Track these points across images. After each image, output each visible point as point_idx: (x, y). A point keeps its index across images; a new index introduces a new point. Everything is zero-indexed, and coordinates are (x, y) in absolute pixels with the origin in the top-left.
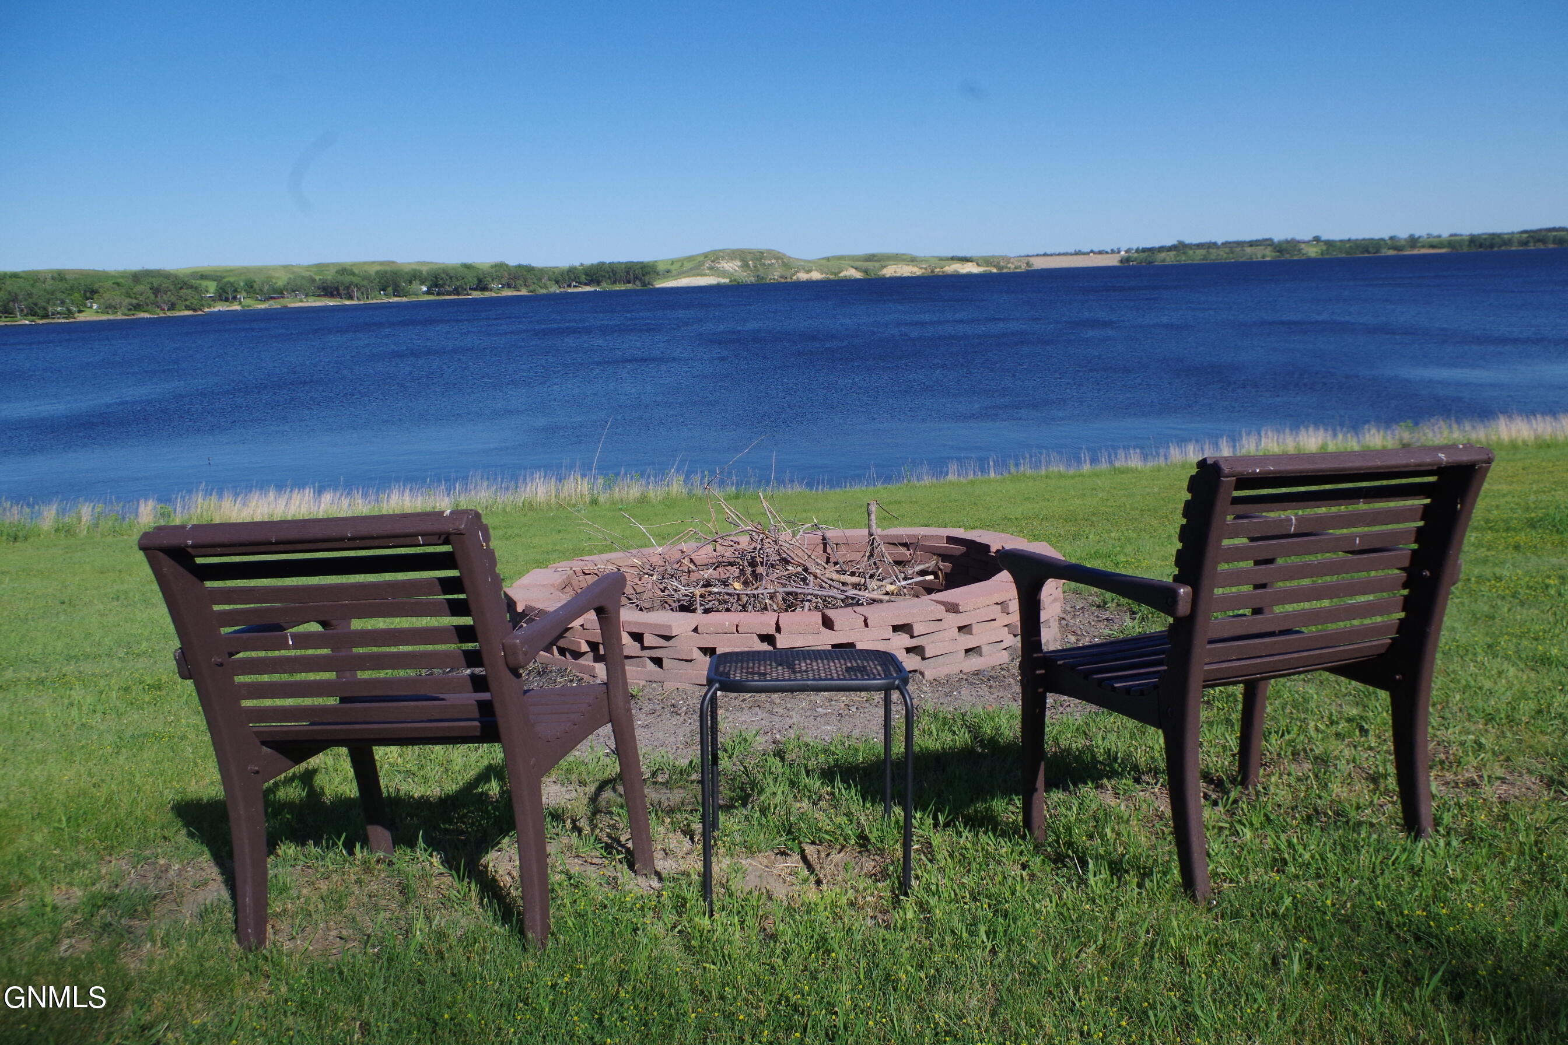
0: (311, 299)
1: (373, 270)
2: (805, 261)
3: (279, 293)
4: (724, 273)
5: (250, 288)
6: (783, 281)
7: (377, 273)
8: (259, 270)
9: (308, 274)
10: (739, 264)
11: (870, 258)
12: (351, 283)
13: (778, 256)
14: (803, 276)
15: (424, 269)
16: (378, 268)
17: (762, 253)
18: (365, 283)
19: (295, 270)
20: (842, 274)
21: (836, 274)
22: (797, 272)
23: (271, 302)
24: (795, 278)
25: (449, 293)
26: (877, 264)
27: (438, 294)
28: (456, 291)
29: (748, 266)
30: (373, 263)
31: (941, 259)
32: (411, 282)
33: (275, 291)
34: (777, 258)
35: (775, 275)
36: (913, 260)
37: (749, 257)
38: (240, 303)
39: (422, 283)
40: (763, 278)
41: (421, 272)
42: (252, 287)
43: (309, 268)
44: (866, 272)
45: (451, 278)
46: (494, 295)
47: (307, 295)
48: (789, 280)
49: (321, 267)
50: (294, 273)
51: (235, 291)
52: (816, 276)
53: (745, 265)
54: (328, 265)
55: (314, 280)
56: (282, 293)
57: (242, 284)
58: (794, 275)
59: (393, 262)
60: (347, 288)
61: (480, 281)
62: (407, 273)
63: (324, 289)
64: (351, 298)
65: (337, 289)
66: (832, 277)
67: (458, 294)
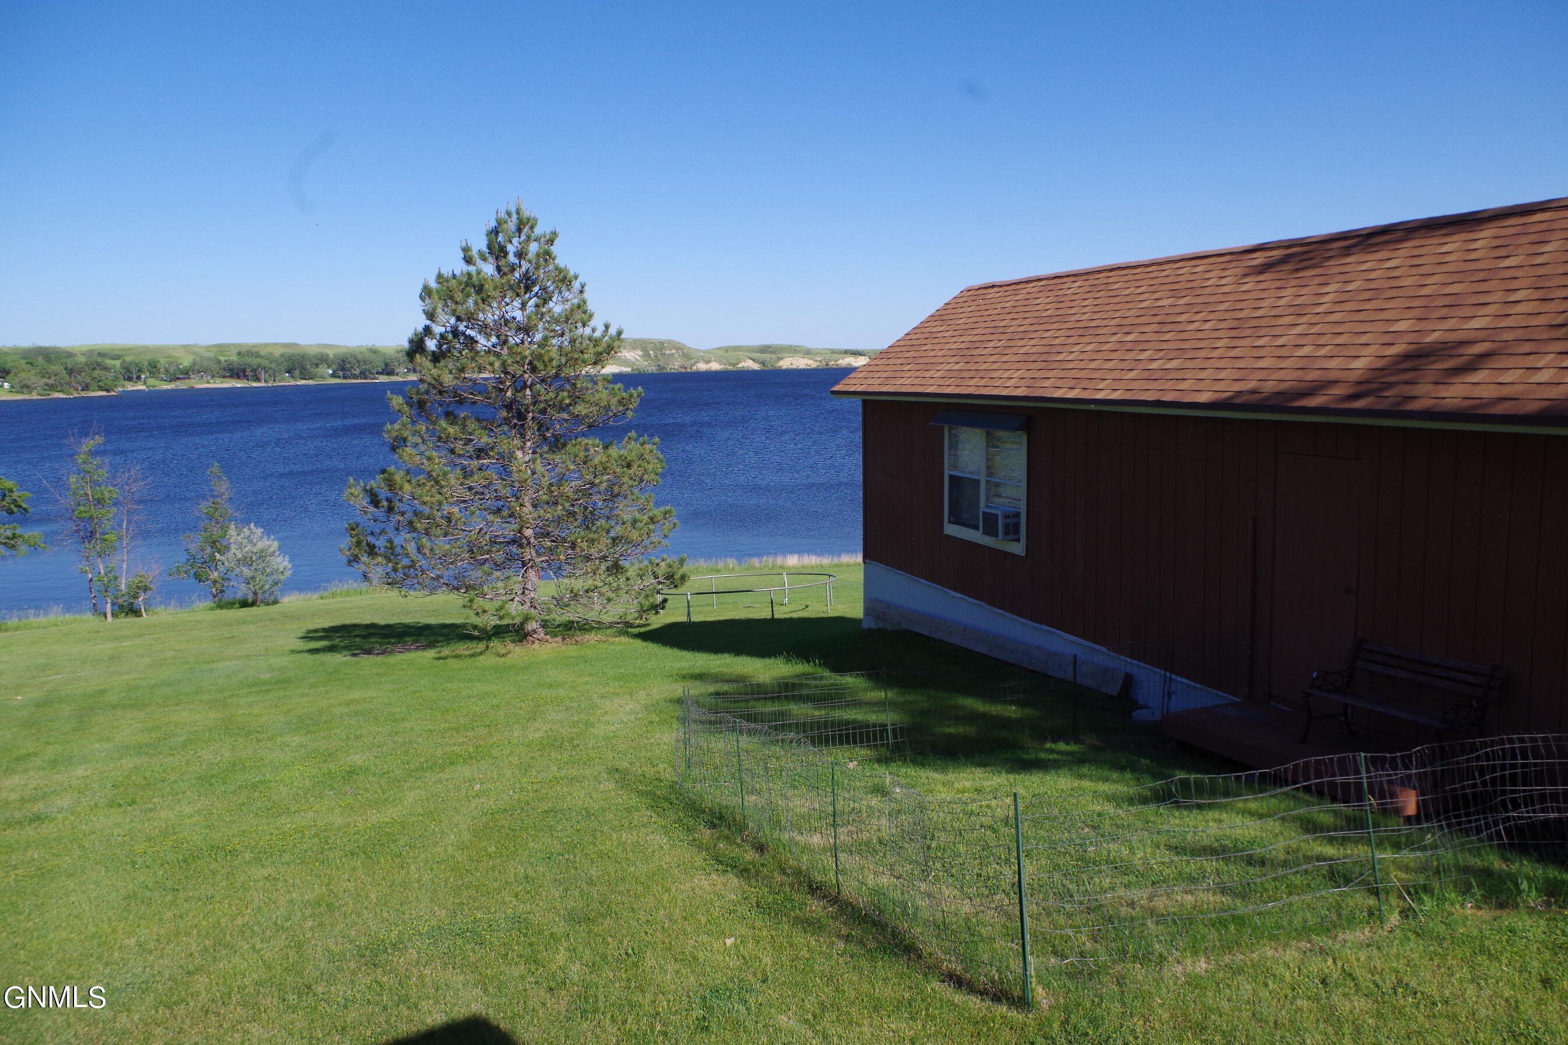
0: (218, 380)
1: (278, 352)
2: (704, 352)
3: (186, 374)
4: (625, 362)
5: (153, 368)
6: (683, 370)
7: (282, 355)
8: (159, 349)
9: (211, 355)
10: (640, 353)
11: (765, 349)
12: (259, 366)
13: (678, 347)
14: (702, 367)
15: (331, 354)
16: (280, 351)
17: (662, 343)
18: (273, 366)
19: (195, 350)
20: (740, 365)
21: (734, 365)
22: (696, 362)
23: (178, 383)
24: (694, 368)
25: (355, 377)
26: (774, 356)
27: (345, 378)
28: (363, 375)
29: (649, 355)
30: (276, 344)
31: (833, 352)
32: (317, 366)
33: (182, 372)
34: (677, 349)
35: (675, 365)
36: (808, 353)
37: (650, 346)
38: (145, 383)
39: (329, 367)
40: (664, 368)
41: (327, 356)
42: (155, 367)
43: (208, 348)
44: (763, 363)
45: (358, 362)
46: (400, 379)
47: (213, 376)
48: (689, 370)
49: (221, 348)
50: (194, 353)
51: (140, 371)
52: (715, 366)
53: (646, 355)
54: (229, 346)
55: (219, 362)
56: (187, 373)
57: (146, 363)
58: (693, 365)
59: (296, 345)
60: (255, 370)
61: (387, 365)
62: (314, 356)
63: (231, 370)
64: (258, 380)
65: (244, 371)
66: (730, 368)
67: (366, 378)
